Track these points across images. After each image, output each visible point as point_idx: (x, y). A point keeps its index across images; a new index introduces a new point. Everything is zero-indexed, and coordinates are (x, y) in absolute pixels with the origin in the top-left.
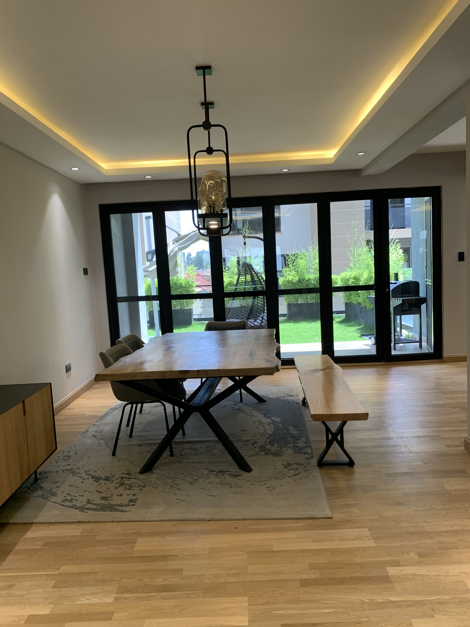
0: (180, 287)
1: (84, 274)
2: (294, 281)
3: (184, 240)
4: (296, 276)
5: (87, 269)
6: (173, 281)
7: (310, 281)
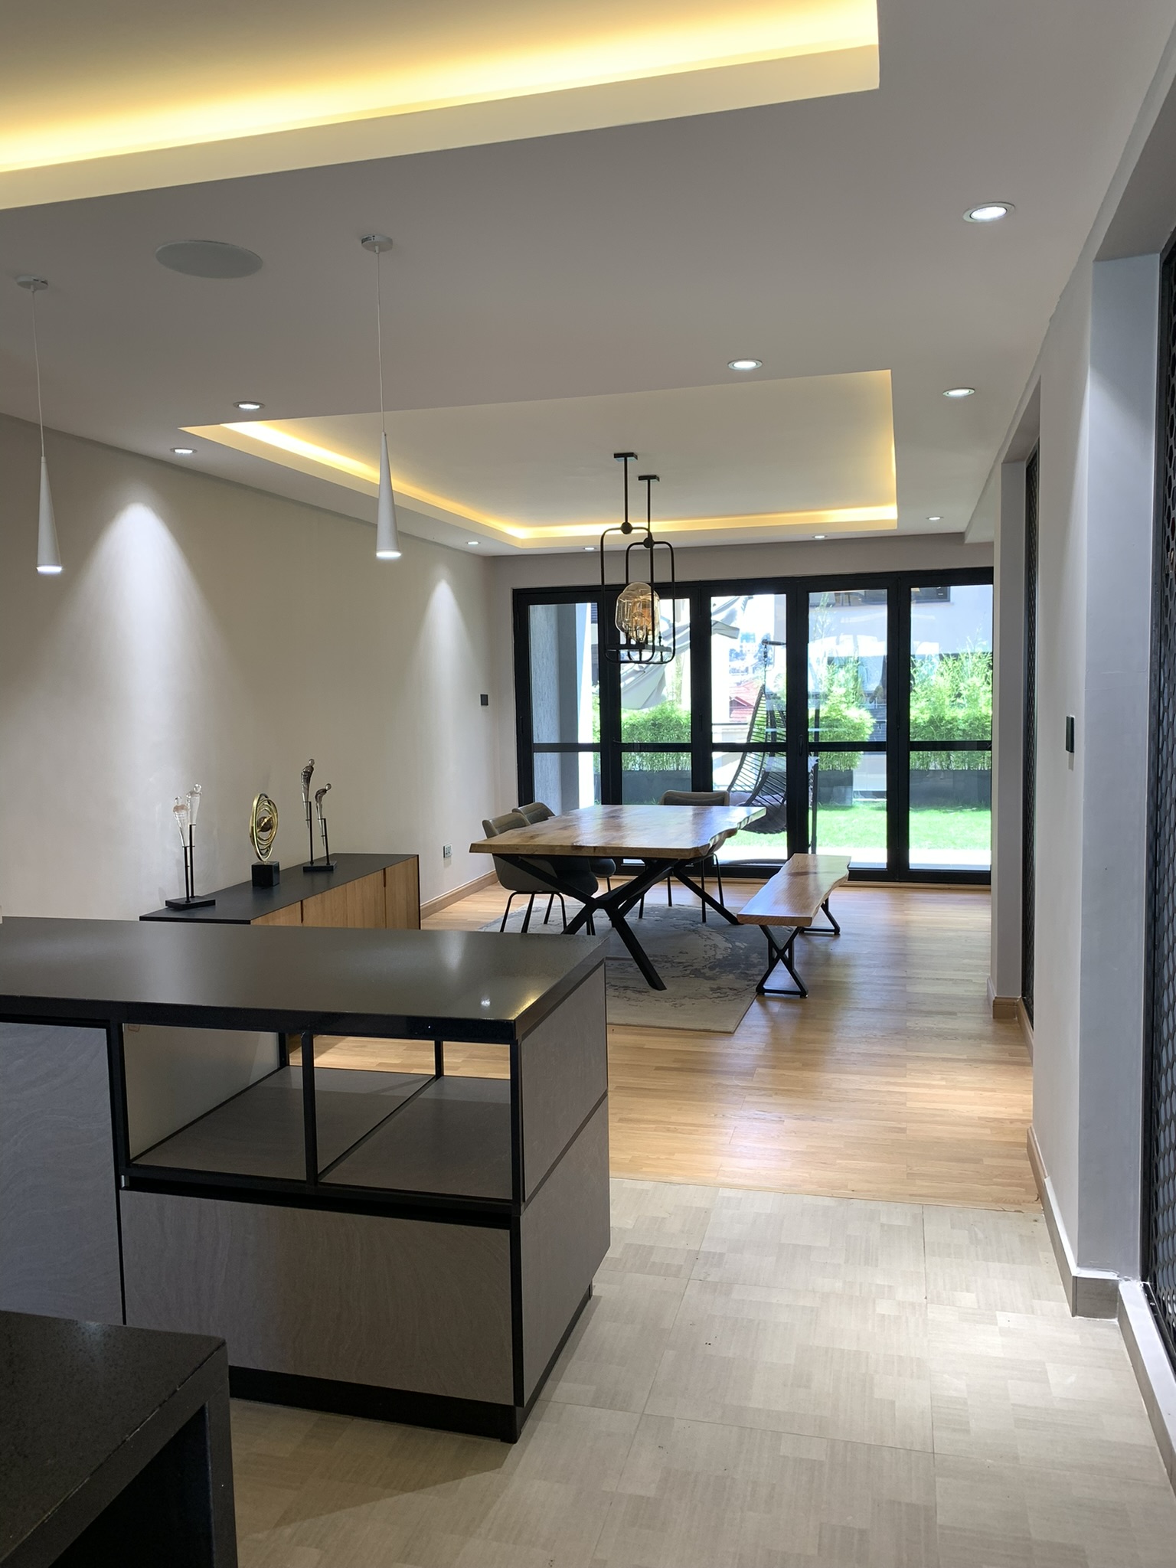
0: (677, 725)
1: (482, 704)
2: (921, 721)
3: (682, 636)
4: (926, 711)
5: (487, 696)
6: (664, 713)
7: (955, 723)
